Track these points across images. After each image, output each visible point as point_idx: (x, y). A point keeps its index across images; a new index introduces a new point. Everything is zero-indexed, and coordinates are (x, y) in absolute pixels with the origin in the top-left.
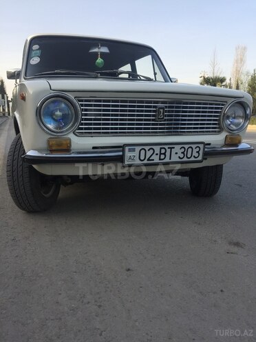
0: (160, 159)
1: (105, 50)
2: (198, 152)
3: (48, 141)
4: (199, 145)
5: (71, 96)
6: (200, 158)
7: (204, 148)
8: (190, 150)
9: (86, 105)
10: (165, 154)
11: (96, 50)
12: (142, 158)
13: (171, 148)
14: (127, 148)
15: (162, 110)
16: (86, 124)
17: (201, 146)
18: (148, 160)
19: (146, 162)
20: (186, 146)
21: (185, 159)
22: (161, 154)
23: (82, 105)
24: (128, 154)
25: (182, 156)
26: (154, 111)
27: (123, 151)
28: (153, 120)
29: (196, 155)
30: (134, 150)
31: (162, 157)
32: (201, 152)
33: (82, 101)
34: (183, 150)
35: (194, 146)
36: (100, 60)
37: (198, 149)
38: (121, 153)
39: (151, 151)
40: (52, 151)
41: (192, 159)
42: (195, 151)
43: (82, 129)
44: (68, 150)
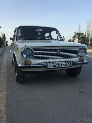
0: (58, 66)
1: (41, 30)
2: (70, 64)
3: (25, 62)
4: (70, 62)
5: (32, 48)
6: (71, 66)
7: (72, 62)
8: (68, 63)
9: (36, 51)
10: (60, 65)
11: (38, 30)
12: (53, 66)
13: (62, 63)
14: (48, 63)
15: (59, 52)
16: (36, 56)
17: (71, 62)
18: (55, 67)
19: (54, 67)
20: (66, 62)
21: (66, 66)
22: (58, 65)
23: (35, 51)
24: (48, 65)
25: (65, 65)
26: (56, 52)
27: (47, 64)
28: (56, 54)
29: (70, 65)
30: (50, 64)
31: (59, 66)
32: (71, 64)
33: (35, 50)
34: (65, 63)
35: (69, 62)
36: (39, 33)
37: (70, 63)
38: (46, 65)
39: (56, 64)
40: (26, 64)
41: (69, 66)
42: (69, 64)
43: (34, 58)
44: (30, 64)
